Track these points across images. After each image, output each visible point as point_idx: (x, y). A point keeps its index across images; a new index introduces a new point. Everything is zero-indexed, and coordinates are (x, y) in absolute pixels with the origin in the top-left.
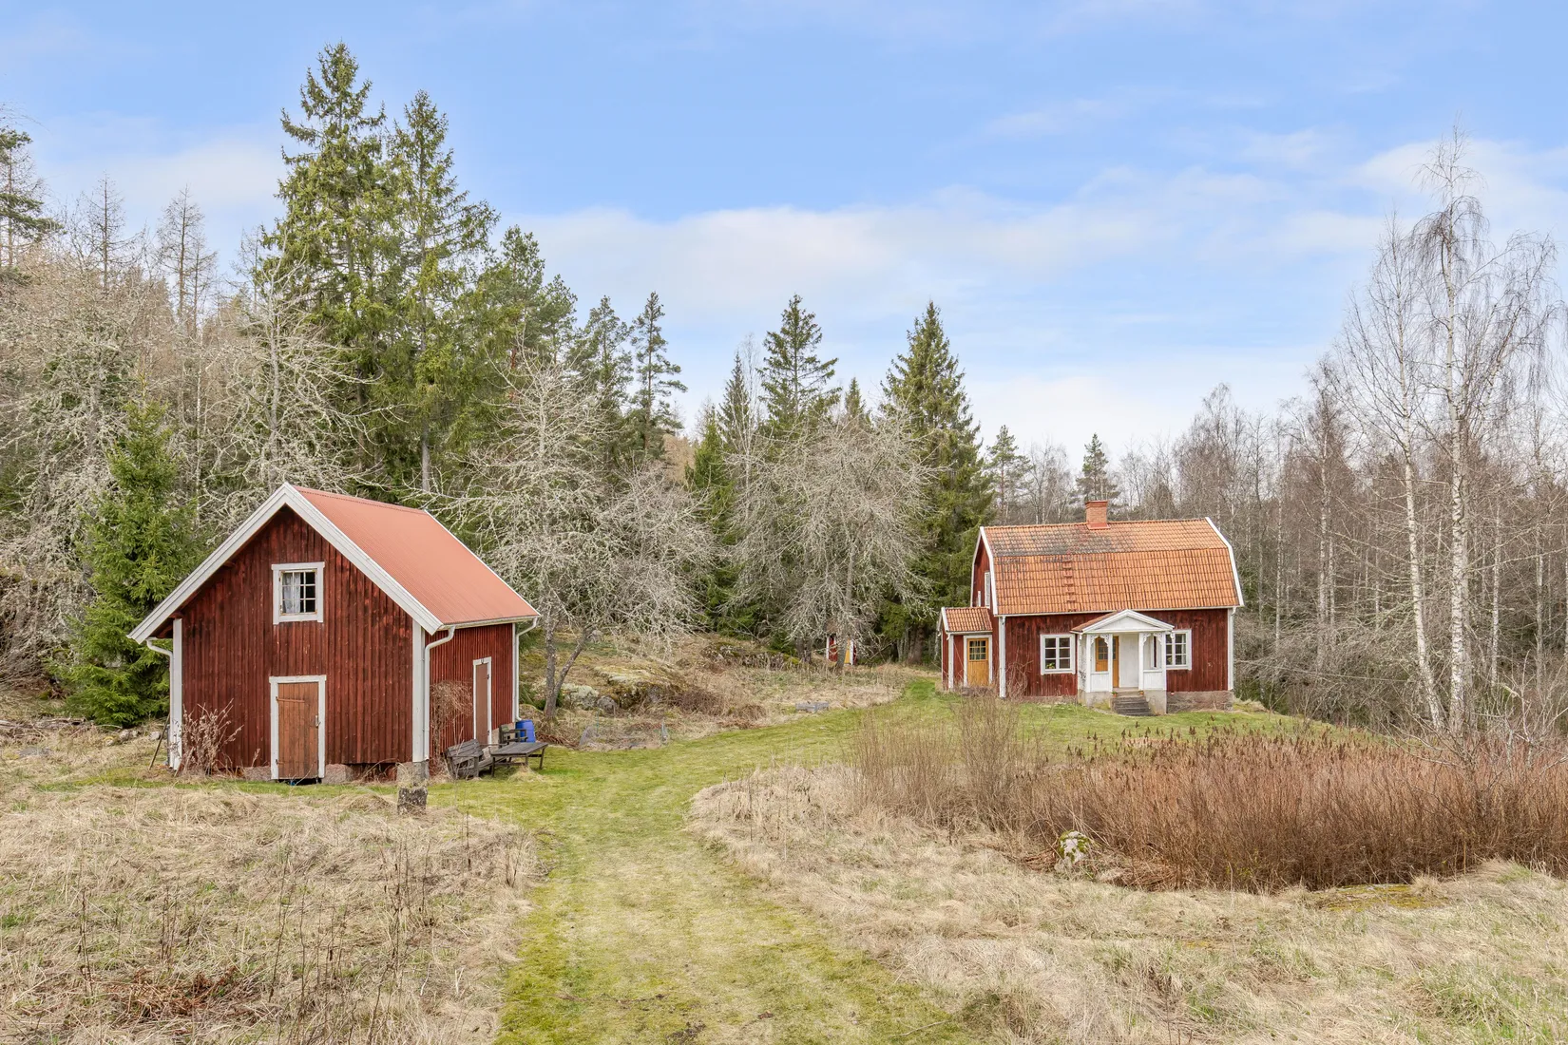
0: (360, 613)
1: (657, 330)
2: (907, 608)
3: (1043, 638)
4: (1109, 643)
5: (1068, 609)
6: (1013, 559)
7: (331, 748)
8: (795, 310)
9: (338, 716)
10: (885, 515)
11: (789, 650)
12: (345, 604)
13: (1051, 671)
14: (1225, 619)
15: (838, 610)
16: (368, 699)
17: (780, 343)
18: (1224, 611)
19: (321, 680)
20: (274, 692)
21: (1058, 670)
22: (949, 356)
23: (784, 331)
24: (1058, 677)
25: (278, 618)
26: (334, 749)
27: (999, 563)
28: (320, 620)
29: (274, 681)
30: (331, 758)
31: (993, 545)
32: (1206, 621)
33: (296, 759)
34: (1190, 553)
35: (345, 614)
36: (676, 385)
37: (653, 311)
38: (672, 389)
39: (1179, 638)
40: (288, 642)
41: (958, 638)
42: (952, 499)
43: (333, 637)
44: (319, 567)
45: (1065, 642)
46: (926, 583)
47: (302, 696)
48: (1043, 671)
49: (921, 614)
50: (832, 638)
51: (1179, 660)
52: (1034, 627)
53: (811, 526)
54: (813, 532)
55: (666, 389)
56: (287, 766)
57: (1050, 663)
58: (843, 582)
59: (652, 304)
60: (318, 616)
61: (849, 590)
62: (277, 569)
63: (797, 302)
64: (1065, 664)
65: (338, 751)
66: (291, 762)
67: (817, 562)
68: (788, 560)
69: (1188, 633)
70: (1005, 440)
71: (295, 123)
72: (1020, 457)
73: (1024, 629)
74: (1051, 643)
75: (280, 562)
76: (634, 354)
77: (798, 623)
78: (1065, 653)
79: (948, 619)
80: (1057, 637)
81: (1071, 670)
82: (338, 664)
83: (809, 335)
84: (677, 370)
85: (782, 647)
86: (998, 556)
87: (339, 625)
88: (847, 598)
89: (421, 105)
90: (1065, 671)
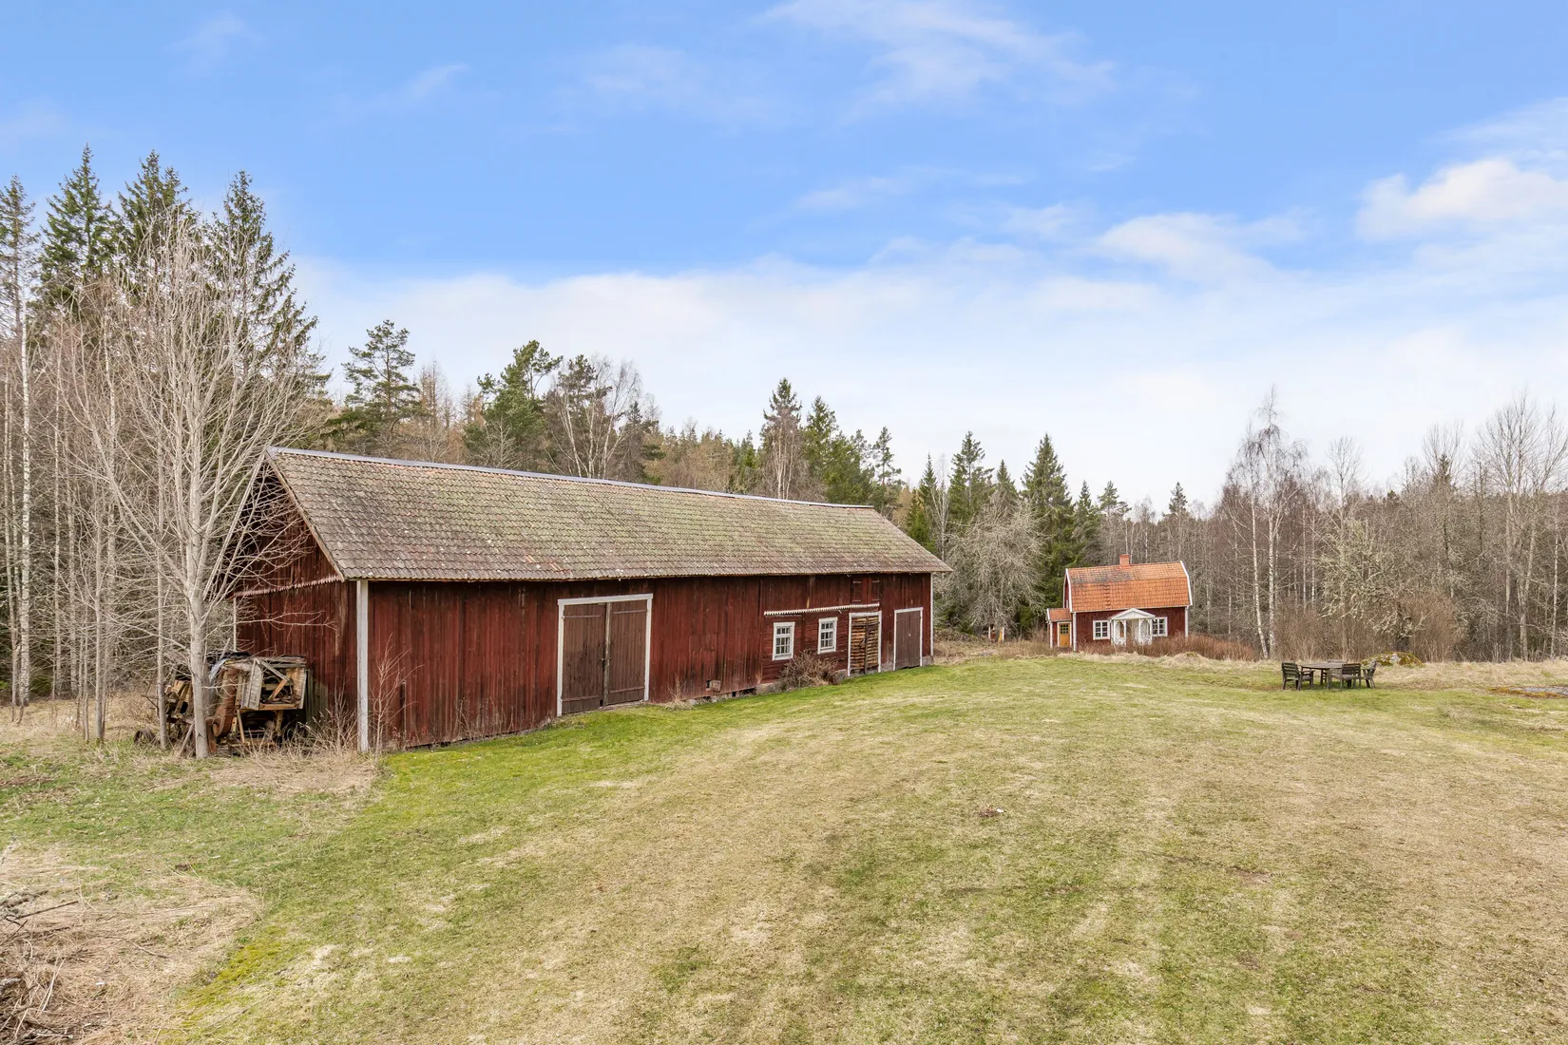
1: (887, 449)
2: (1033, 609)
3: (1094, 622)
4: (1125, 624)
5: (1106, 608)
6: (1080, 585)
8: (969, 441)
10: (1019, 563)
11: (970, 632)
13: (1099, 638)
14: (1184, 612)
15: (995, 611)
17: (960, 459)
18: (1183, 608)
21: (1102, 638)
22: (1058, 464)
23: (963, 453)
24: (1102, 641)
27: (1074, 588)
31: (1071, 578)
32: (1175, 614)
34: (1168, 580)
37: (884, 437)
39: (1162, 621)
41: (1055, 624)
42: (1060, 546)
45: (1105, 624)
46: (1042, 596)
48: (1095, 638)
49: (1040, 612)
50: (992, 626)
51: (1161, 632)
52: (1090, 618)
53: (982, 571)
54: (983, 573)
57: (1098, 635)
58: (998, 597)
59: (884, 434)
61: (1001, 601)
63: (970, 435)
64: (1105, 635)
67: (984, 587)
68: (970, 587)
69: (1166, 619)
70: (1110, 491)
71: (769, 415)
72: (1121, 503)
73: (1085, 619)
74: (1098, 625)
77: (975, 617)
78: (1105, 629)
79: (1050, 615)
80: (1101, 622)
81: (1108, 637)
83: (977, 455)
84: (899, 471)
85: (966, 630)
86: (1073, 584)
88: (1000, 605)
89: (818, 402)
90: (1105, 638)
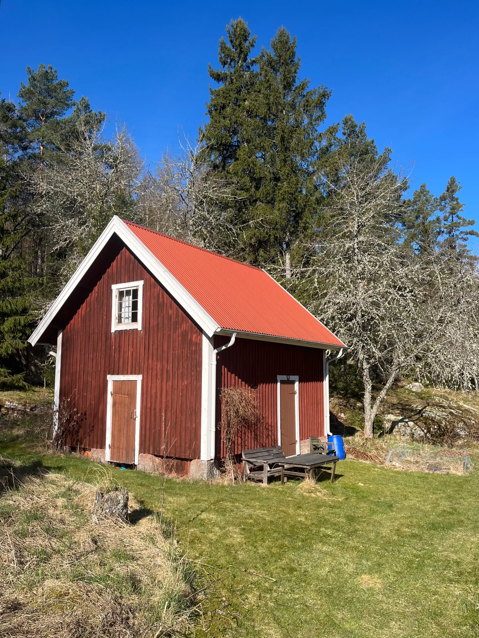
0: (166, 322)
7: (143, 439)
9: (148, 410)
12: (156, 314)
16: (169, 398)
19: (138, 378)
20: (110, 388)
25: (115, 327)
26: (145, 441)
28: (140, 328)
29: (111, 379)
30: (143, 449)
33: (121, 447)
35: (155, 323)
36: (472, 233)
38: (469, 236)
40: (119, 347)
43: (147, 342)
44: (139, 284)
47: (126, 393)
55: (465, 237)
56: (116, 450)
60: (138, 326)
62: (115, 288)
65: (147, 443)
66: (118, 448)
75: (117, 283)
76: (442, 218)
82: (150, 366)
87: (151, 332)
